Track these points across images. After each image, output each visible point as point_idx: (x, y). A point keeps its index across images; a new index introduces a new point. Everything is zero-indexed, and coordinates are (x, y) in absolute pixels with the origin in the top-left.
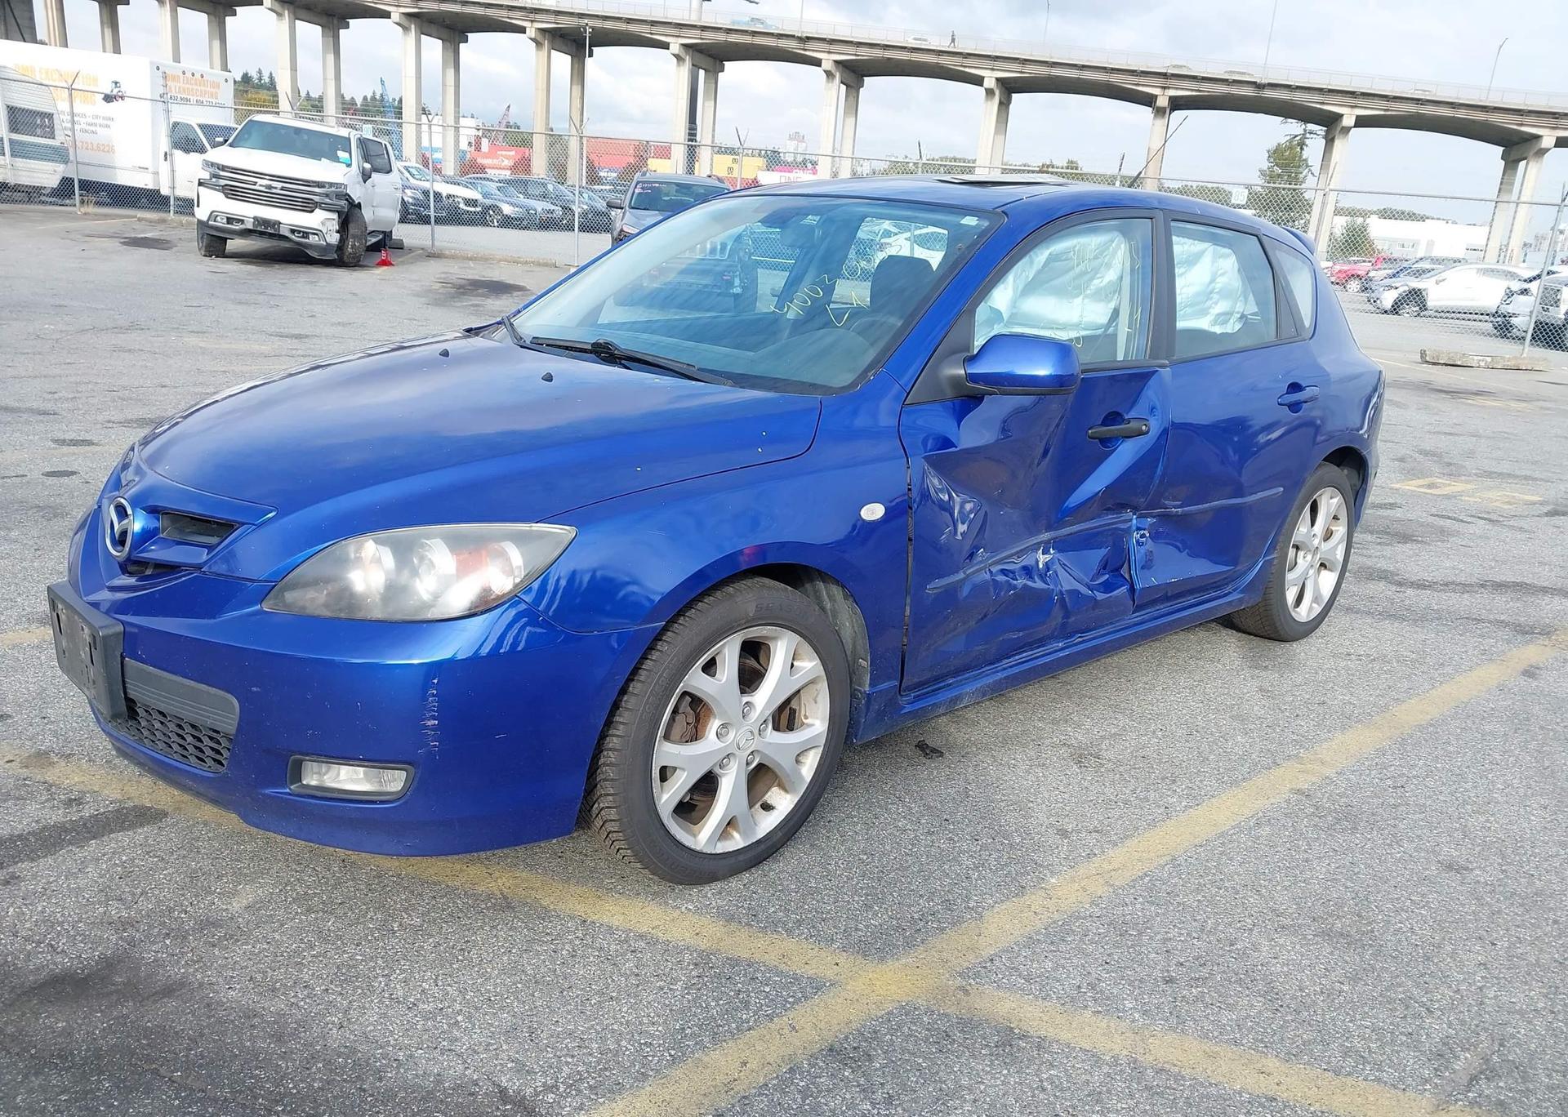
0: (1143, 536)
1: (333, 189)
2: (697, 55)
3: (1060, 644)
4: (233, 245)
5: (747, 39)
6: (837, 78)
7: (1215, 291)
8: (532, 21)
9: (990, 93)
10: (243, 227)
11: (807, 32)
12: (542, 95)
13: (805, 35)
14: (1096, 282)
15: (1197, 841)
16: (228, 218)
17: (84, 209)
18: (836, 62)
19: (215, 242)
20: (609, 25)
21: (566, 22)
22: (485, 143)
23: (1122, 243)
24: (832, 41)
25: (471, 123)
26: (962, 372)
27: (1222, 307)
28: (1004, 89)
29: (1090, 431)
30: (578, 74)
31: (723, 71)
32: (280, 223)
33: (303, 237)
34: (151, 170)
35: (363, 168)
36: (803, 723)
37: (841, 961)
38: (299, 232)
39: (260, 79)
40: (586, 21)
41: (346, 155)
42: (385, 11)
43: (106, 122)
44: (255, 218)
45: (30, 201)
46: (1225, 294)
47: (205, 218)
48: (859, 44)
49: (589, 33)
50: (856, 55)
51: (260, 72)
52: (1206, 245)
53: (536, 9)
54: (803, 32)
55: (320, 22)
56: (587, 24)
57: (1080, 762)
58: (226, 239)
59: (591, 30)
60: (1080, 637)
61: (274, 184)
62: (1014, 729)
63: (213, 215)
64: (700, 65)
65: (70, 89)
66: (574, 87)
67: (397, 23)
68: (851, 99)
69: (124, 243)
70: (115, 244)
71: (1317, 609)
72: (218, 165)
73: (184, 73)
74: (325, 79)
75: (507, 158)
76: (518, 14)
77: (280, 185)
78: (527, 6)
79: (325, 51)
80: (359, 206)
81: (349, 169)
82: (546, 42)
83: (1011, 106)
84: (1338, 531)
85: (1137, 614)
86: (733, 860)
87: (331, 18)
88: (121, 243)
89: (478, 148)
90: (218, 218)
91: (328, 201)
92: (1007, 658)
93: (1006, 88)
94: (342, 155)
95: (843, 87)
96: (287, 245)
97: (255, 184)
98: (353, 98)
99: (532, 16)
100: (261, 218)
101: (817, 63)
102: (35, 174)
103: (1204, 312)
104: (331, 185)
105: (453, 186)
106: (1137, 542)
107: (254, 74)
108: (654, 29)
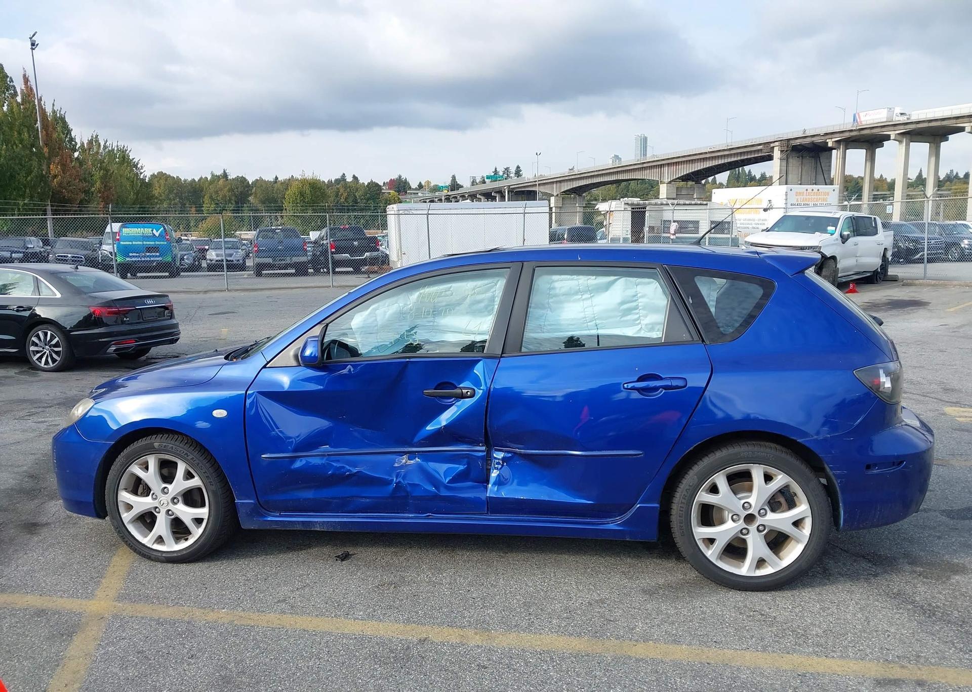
0: (498, 463)
3: (412, 515)
7: (640, 308)
35: (843, 235)
41: (833, 228)
73: (807, 190)
80: (834, 258)
81: (831, 236)
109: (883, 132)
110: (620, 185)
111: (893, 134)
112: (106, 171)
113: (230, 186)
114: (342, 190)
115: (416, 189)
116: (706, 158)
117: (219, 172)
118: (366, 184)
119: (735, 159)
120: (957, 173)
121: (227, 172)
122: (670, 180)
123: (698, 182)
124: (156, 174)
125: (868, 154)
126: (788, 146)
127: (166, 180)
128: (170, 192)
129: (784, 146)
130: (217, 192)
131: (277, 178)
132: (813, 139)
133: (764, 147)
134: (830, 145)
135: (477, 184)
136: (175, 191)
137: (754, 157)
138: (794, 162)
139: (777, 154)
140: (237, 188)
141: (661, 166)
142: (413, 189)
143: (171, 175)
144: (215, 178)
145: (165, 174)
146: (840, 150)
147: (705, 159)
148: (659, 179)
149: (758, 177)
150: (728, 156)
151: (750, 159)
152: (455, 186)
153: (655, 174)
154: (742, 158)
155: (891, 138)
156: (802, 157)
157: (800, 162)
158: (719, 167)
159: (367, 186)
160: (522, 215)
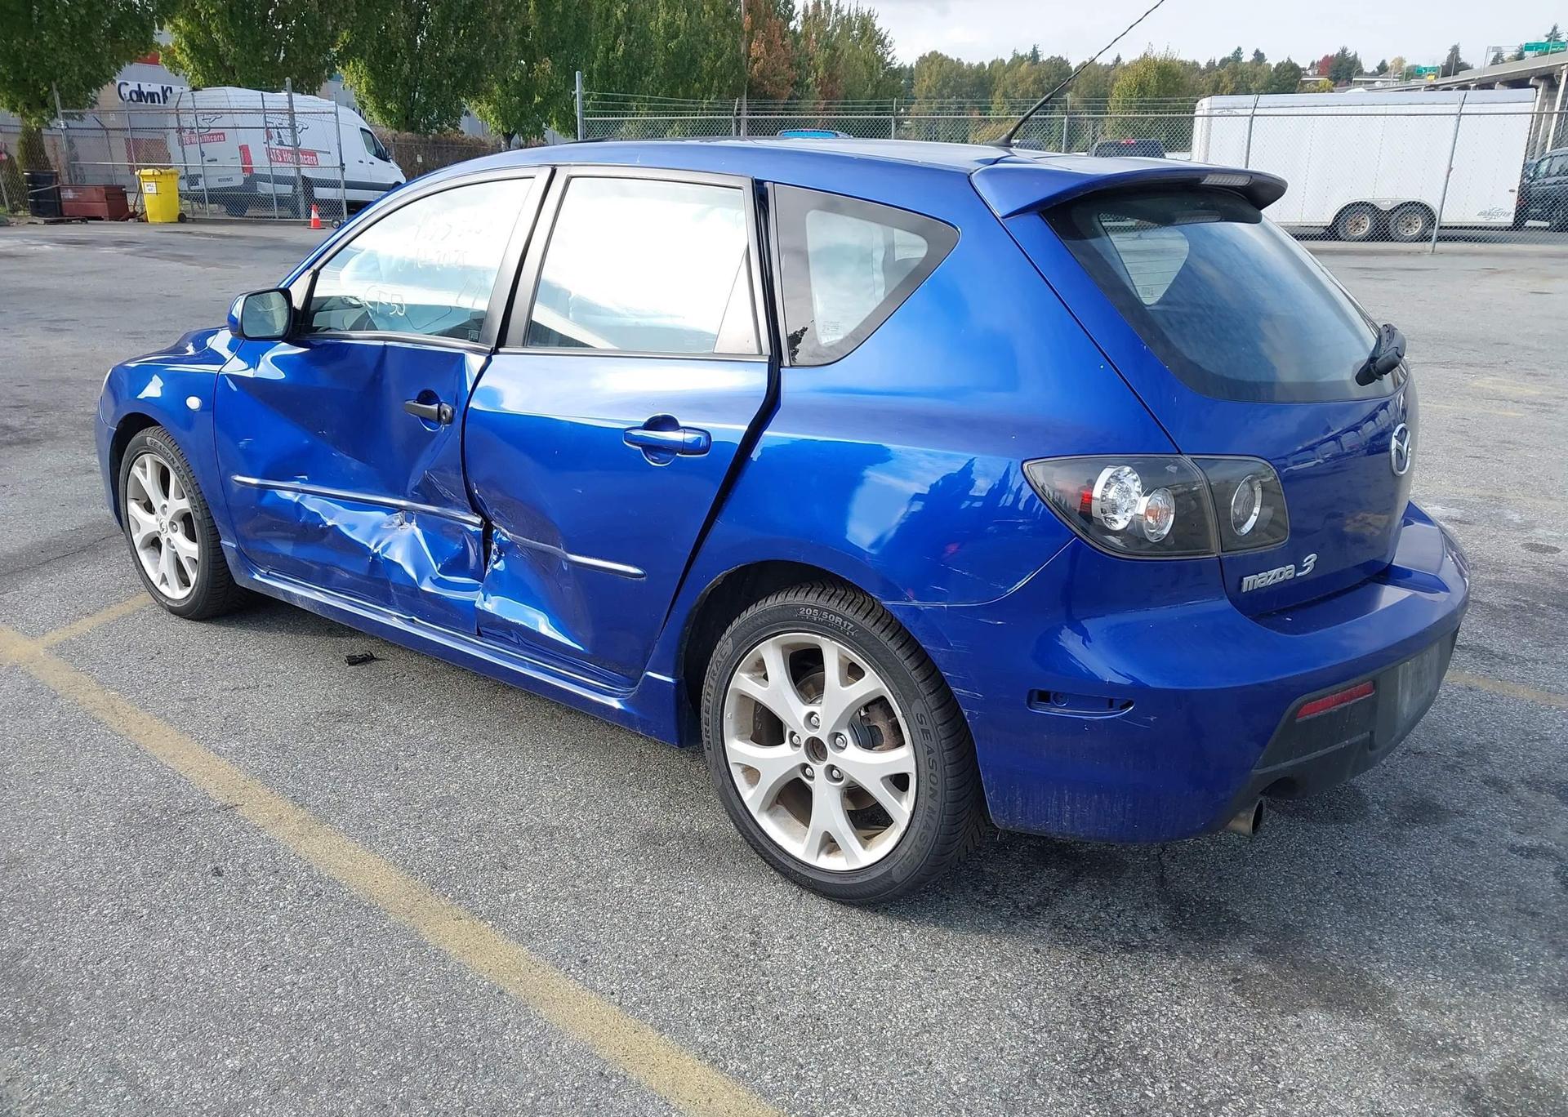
29: (405, 404)
112: (834, 50)
113: (1036, 74)
114: (1226, 80)
115: (1373, 74)
117: (1025, 51)
118: (1274, 66)
121: (1038, 50)
124: (927, 55)
127: (941, 65)
128: (945, 85)
130: (1015, 85)
131: (1118, 59)
135: (1503, 62)
136: (952, 84)
140: (1048, 78)
142: (1366, 74)
143: (950, 57)
144: (1018, 60)
145: (941, 55)
152: (1454, 66)
159: (1276, 70)
160: (1454, 118)
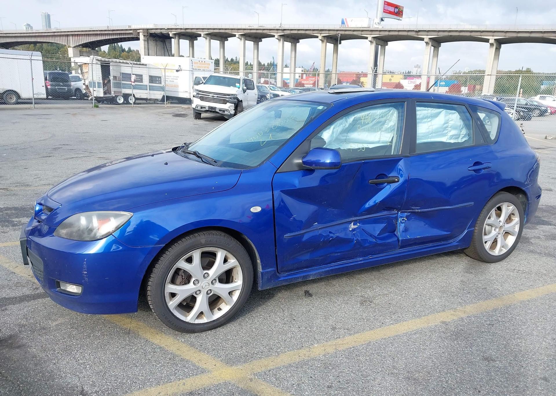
0: (403, 220)
1: (233, 96)
2: (377, 40)
3: (361, 259)
4: (203, 115)
5: (396, 33)
6: (430, 44)
7: (449, 127)
8: (321, 34)
9: (492, 45)
10: (205, 109)
11: (419, 29)
12: (323, 58)
13: (418, 30)
14: (386, 126)
15: (384, 337)
16: (201, 107)
17: (167, 105)
18: (430, 38)
19: (198, 115)
20: (347, 33)
21: (332, 33)
22: (304, 76)
23: (395, 111)
24: (429, 31)
25: (301, 69)
26: (301, 161)
27: (454, 132)
28: (498, 43)
29: (370, 181)
30: (336, 50)
31: (387, 45)
32: (216, 108)
33: (223, 112)
34: (188, 92)
35: (244, 89)
36: (234, 281)
37: (218, 365)
38: (222, 110)
39: (236, 60)
40: (339, 32)
41: (239, 85)
42: (273, 35)
43: (176, 78)
44: (209, 107)
45: (155, 103)
46: (454, 128)
47: (194, 107)
48: (439, 31)
49: (340, 36)
50: (437, 35)
51: (236, 58)
52: (441, 110)
53: (322, 30)
54: (417, 29)
55: (253, 40)
56: (339, 33)
57: (363, 303)
58: (201, 113)
59: (340, 35)
60: (371, 257)
61: (215, 95)
62: (347, 289)
63: (197, 106)
64: (379, 44)
65: (165, 69)
66: (335, 55)
67: (277, 39)
68: (436, 51)
69: (173, 116)
70: (171, 116)
71: (504, 251)
72: (199, 90)
73: (199, 61)
74: (254, 58)
75: (312, 80)
76: (316, 32)
77: (216, 96)
78: (319, 29)
79: (254, 50)
80: (241, 101)
81: (239, 89)
82: (325, 40)
83: (501, 49)
84: (515, 219)
85: (400, 250)
86: (202, 326)
87: (256, 39)
88: (172, 116)
89: (302, 78)
90: (198, 107)
91: (231, 100)
92: (334, 263)
93: (499, 43)
94: (237, 85)
95: (433, 48)
96: (218, 115)
97: (209, 96)
98: (264, 64)
99: (321, 32)
100: (211, 107)
101: (422, 39)
102: (156, 95)
103: (444, 135)
104: (232, 95)
105: (284, 92)
106: (401, 222)
107: (235, 59)
108: (363, 33)
109: (197, 32)
110: (36, 45)
111: (202, 34)
116: (98, 34)
119: (116, 37)
120: (227, 58)
122: (74, 46)
123: (93, 49)
125: (190, 43)
126: (147, 34)
129: (145, 33)
132: (161, 31)
133: (134, 32)
134: (171, 35)
137: (127, 37)
138: (152, 43)
139: (141, 37)
141: (67, 35)
146: (176, 39)
147: (96, 35)
148: (67, 44)
149: (127, 49)
150: (109, 34)
151: (125, 38)
153: (63, 40)
154: (121, 37)
155: (202, 36)
156: (156, 41)
157: (155, 44)
158: (106, 41)
